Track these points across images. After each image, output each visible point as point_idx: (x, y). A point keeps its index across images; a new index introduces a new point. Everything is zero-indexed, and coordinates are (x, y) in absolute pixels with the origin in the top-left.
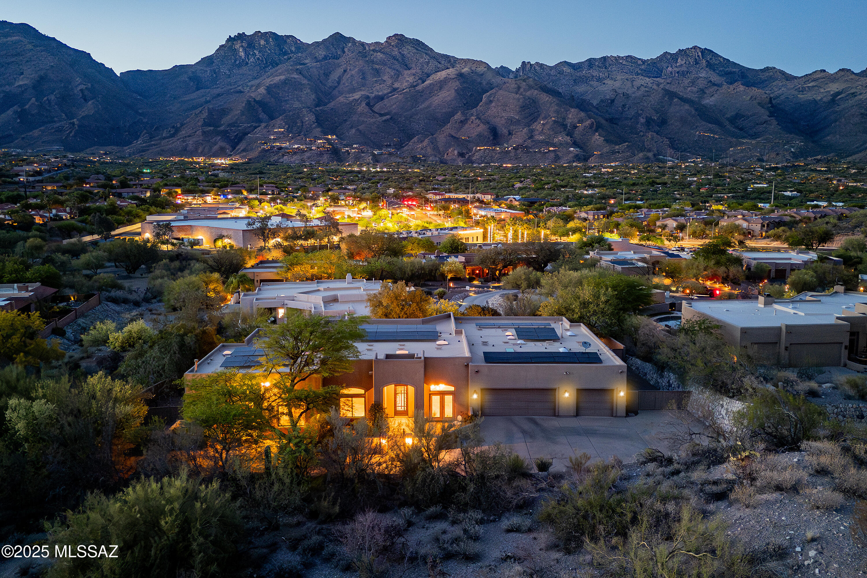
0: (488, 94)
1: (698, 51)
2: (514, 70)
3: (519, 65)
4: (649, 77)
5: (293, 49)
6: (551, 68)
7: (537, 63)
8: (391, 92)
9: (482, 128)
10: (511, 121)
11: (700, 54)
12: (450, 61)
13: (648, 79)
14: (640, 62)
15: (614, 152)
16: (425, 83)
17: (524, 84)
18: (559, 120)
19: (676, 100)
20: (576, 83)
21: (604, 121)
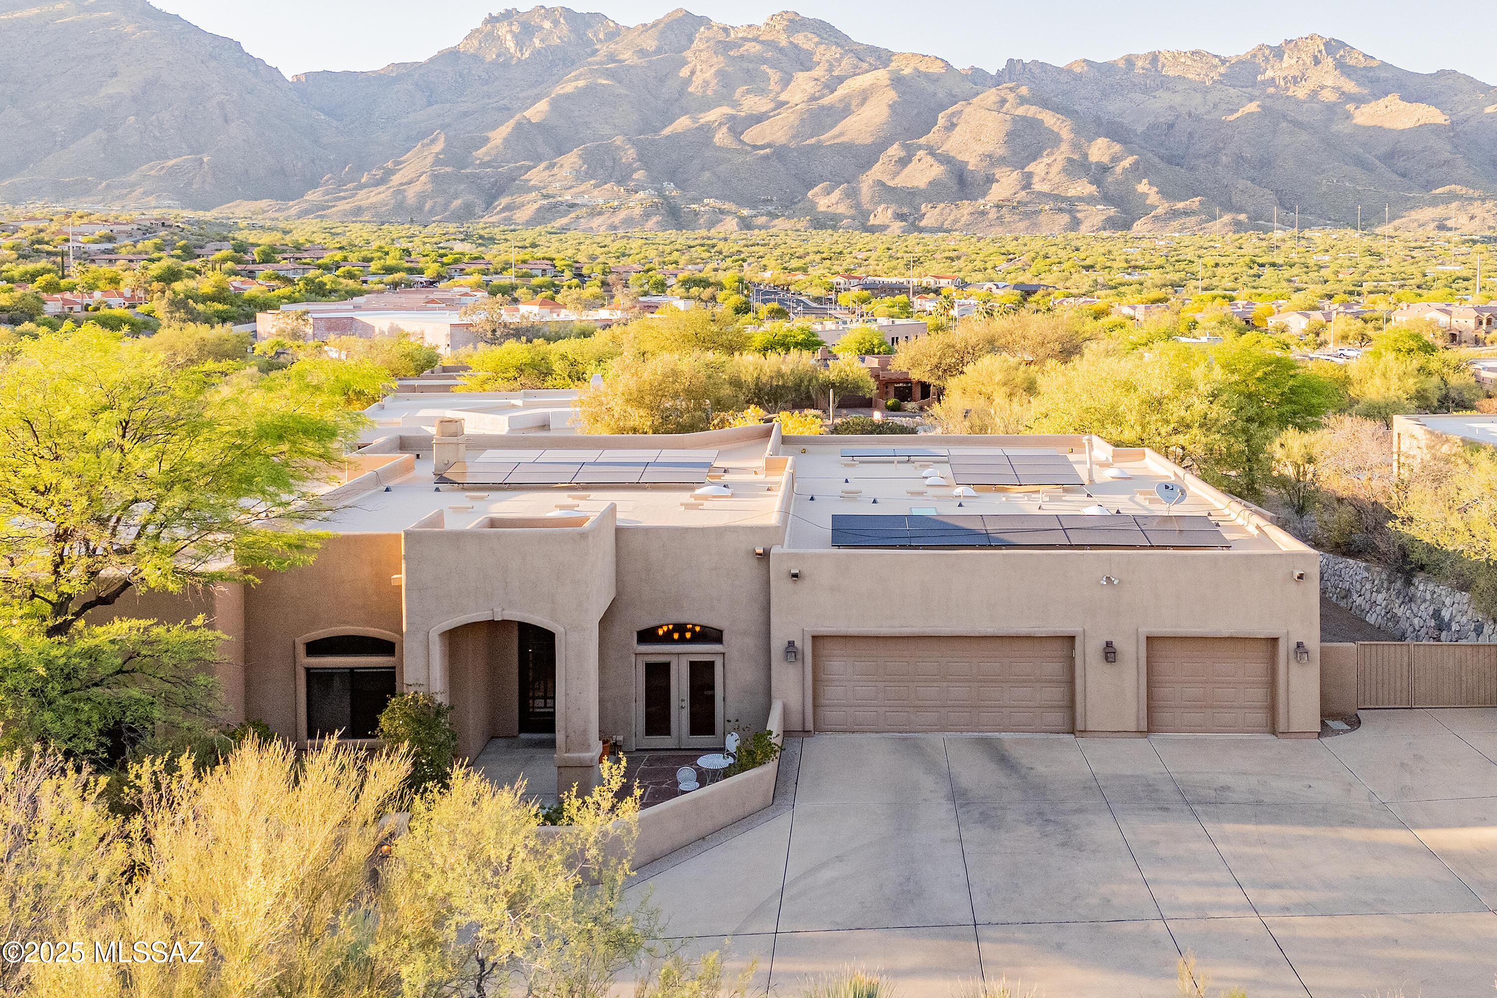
0: (950, 110)
1: (1319, 41)
2: (993, 72)
3: (1002, 66)
4: (1234, 87)
5: (601, 36)
6: (1060, 70)
7: (1035, 62)
8: (773, 110)
9: (937, 171)
10: (992, 160)
11: (1322, 47)
12: (879, 58)
13: (1231, 90)
14: (1216, 61)
15: (1177, 214)
16: (836, 93)
17: (1013, 95)
18: (1076, 157)
19: (1284, 125)
20: (1105, 95)
21: (1157, 160)
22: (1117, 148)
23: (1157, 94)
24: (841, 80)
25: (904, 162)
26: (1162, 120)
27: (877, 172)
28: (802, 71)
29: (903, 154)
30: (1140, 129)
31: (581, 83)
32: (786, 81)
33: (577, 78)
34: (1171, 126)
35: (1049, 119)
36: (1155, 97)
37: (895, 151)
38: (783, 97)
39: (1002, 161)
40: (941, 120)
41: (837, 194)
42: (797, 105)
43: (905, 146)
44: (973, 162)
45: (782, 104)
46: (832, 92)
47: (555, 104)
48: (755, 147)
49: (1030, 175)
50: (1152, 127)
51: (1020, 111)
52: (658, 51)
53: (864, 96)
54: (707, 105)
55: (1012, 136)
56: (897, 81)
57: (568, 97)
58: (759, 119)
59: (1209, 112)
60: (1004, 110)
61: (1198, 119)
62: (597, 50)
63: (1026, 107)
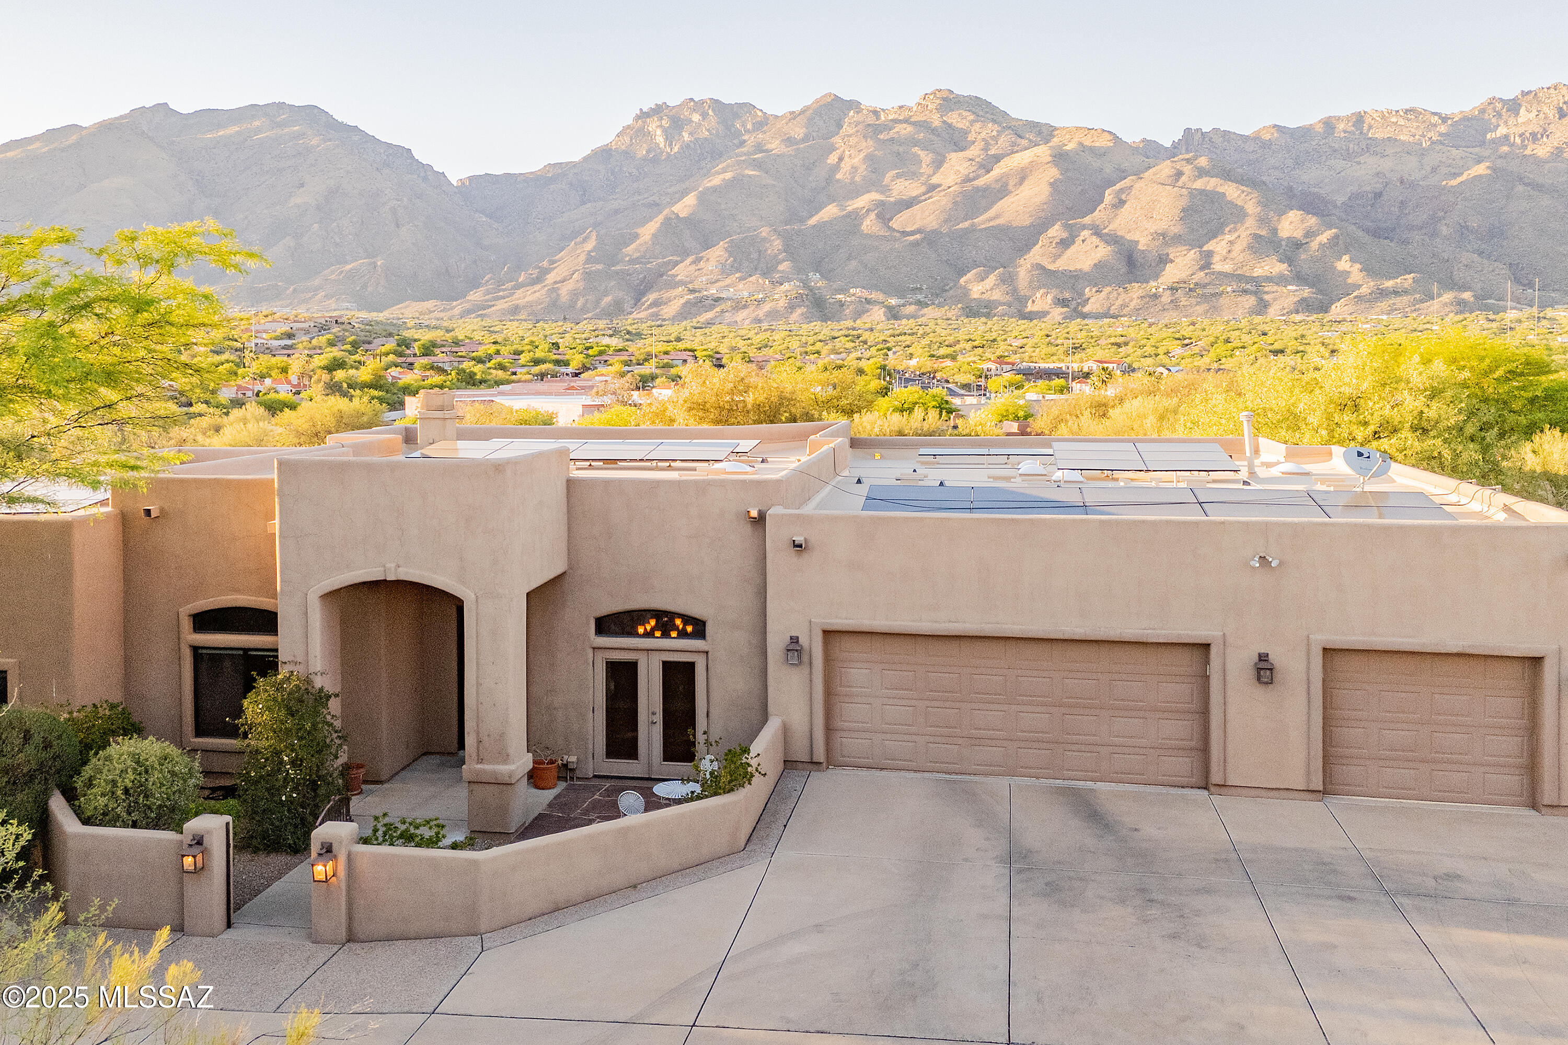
0: (1116, 188)
1: (1563, 92)
2: (1168, 144)
3: (1179, 136)
4: (1458, 147)
5: (750, 126)
6: (1244, 138)
7: (1216, 130)
8: (925, 193)
9: (1104, 252)
10: (1163, 238)
12: (1041, 133)
13: (1454, 151)
14: (1435, 119)
16: (992, 173)
17: (1190, 167)
18: (1263, 233)
19: (1520, 188)
20: (1298, 163)
21: (1360, 233)
22: (1312, 221)
23: (1362, 159)
24: (997, 159)
25: (1065, 244)
26: (1368, 189)
27: (1036, 255)
28: (956, 151)
29: (1065, 235)
30: (1340, 199)
31: (728, 175)
32: (939, 163)
33: (724, 171)
34: (1378, 195)
35: (1232, 191)
36: (1359, 163)
37: (1056, 231)
38: (935, 180)
39: (1177, 239)
40: (1109, 195)
41: (991, 280)
42: (949, 187)
43: (1067, 227)
44: (1143, 241)
45: (933, 188)
46: (988, 172)
47: (702, 199)
48: (905, 233)
49: (1210, 254)
50: (1354, 197)
51: (1199, 184)
52: (806, 138)
53: (1023, 176)
54: (857, 192)
55: (1187, 213)
56: (1060, 157)
57: (715, 189)
58: (909, 203)
59: (1425, 178)
60: (1180, 183)
61: (1412, 185)
62: (745, 141)
63: (1206, 179)
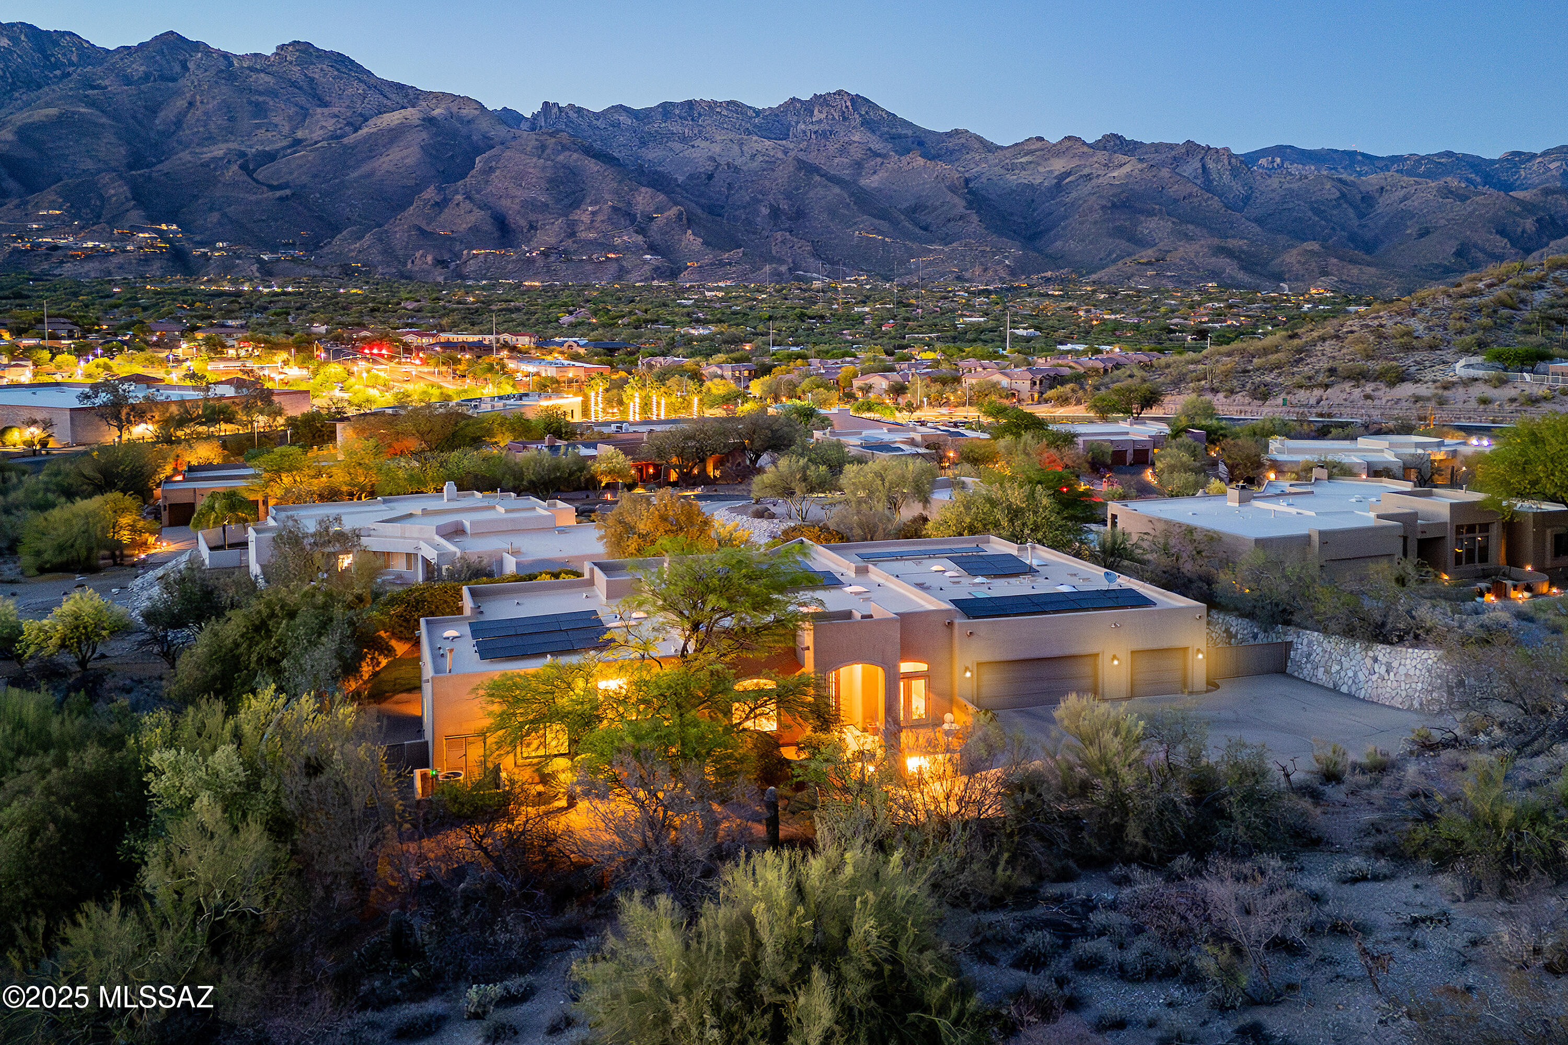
0: (486, 155)
1: (846, 98)
2: (528, 115)
3: (538, 108)
4: (769, 138)
5: (74, 58)
6: (597, 116)
7: (571, 106)
8: (289, 147)
9: (477, 216)
10: (531, 205)
11: (849, 104)
12: (407, 95)
13: (767, 143)
14: (750, 113)
15: (722, 264)
16: (360, 132)
18: (621, 205)
20: (643, 143)
21: (699, 211)
23: (696, 143)
24: (365, 118)
25: (441, 205)
26: (701, 170)
27: (411, 215)
28: (319, 106)
29: (439, 198)
30: (681, 178)
31: (55, 111)
32: (304, 114)
34: (710, 177)
36: (693, 146)
37: (430, 193)
38: (300, 134)
39: (545, 208)
40: (479, 164)
41: (368, 238)
42: (316, 143)
43: (440, 189)
44: (510, 207)
45: (297, 142)
46: (356, 131)
47: (23, 133)
48: (272, 188)
49: (575, 223)
50: (691, 177)
51: (562, 158)
52: (147, 77)
55: (553, 183)
56: (429, 121)
57: (38, 125)
58: (271, 157)
59: (746, 164)
60: (545, 155)
